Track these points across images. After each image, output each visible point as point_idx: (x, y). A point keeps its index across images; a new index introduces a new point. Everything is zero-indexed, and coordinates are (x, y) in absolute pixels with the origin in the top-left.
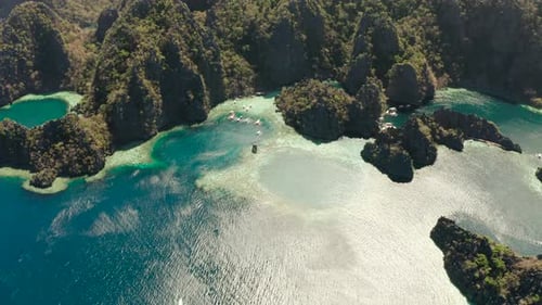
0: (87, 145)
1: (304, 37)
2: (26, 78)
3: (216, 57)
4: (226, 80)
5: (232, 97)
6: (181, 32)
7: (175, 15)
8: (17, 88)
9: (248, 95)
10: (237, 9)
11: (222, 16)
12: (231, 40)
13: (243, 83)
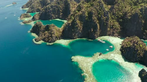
0: (51, 34)
1: (143, 22)
2: (59, 14)
3: (107, 20)
4: (109, 29)
5: (109, 35)
6: (96, 9)
7: (97, 3)
8: (55, 16)
9: (115, 36)
10: (123, 7)
11: (117, 8)
12: (117, 17)
13: (115, 32)
